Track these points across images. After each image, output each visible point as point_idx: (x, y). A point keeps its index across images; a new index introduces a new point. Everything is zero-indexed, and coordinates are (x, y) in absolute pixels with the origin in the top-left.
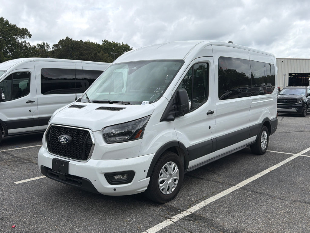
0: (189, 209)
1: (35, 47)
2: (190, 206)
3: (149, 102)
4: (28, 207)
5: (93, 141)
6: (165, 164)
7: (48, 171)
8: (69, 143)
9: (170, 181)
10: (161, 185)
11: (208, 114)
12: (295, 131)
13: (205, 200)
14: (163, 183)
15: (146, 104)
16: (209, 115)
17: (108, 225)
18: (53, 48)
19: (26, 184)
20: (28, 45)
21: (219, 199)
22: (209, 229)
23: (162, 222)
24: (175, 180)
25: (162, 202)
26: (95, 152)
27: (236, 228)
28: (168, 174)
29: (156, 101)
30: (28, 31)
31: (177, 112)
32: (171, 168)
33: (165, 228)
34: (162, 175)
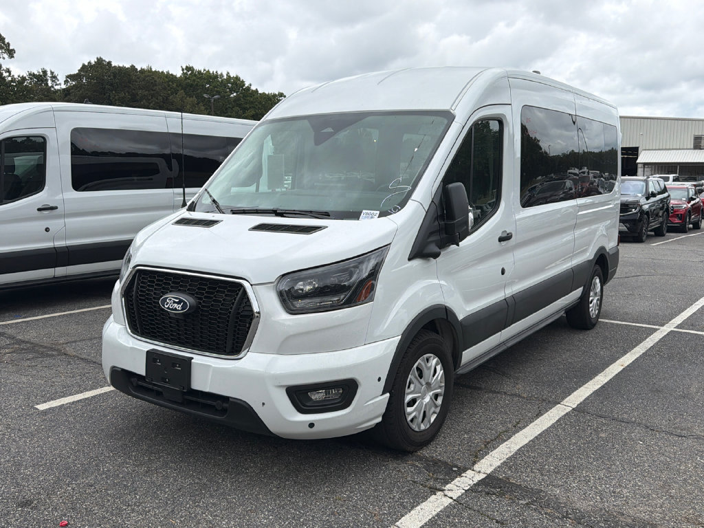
0: (476, 466)
1: (24, 79)
2: (477, 456)
3: (378, 212)
4: (86, 470)
5: (256, 309)
6: (419, 361)
7: (132, 380)
8: (189, 314)
9: (427, 399)
10: (409, 410)
11: (501, 240)
12: (638, 274)
13: (505, 441)
14: (414, 404)
15: (372, 217)
16: (503, 243)
17: (300, 512)
18: (66, 82)
19: (66, 409)
20: (8, 74)
21: (536, 437)
22: (540, 513)
23: (425, 498)
24: (436, 396)
25: (409, 449)
26: (260, 335)
27: (601, 509)
28: (424, 383)
29: (396, 210)
30: (6, 41)
31: (445, 235)
32: (429, 368)
33: (438, 515)
34: (412, 386)
